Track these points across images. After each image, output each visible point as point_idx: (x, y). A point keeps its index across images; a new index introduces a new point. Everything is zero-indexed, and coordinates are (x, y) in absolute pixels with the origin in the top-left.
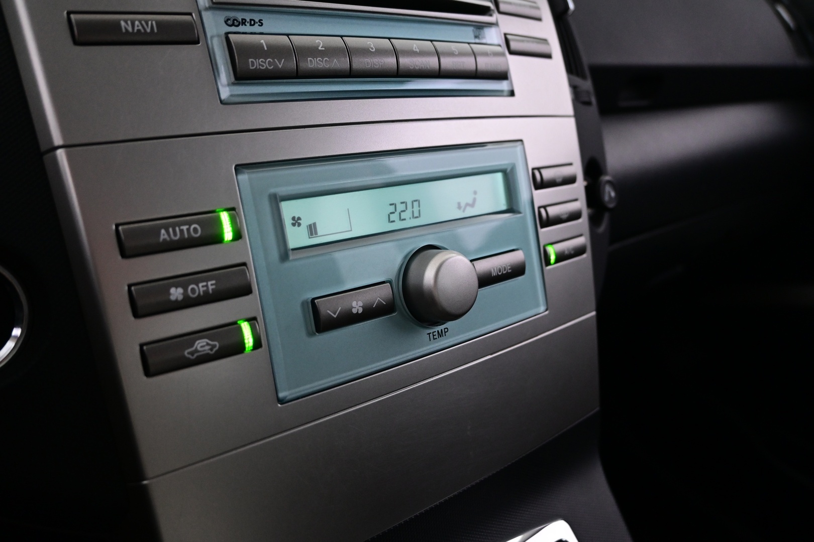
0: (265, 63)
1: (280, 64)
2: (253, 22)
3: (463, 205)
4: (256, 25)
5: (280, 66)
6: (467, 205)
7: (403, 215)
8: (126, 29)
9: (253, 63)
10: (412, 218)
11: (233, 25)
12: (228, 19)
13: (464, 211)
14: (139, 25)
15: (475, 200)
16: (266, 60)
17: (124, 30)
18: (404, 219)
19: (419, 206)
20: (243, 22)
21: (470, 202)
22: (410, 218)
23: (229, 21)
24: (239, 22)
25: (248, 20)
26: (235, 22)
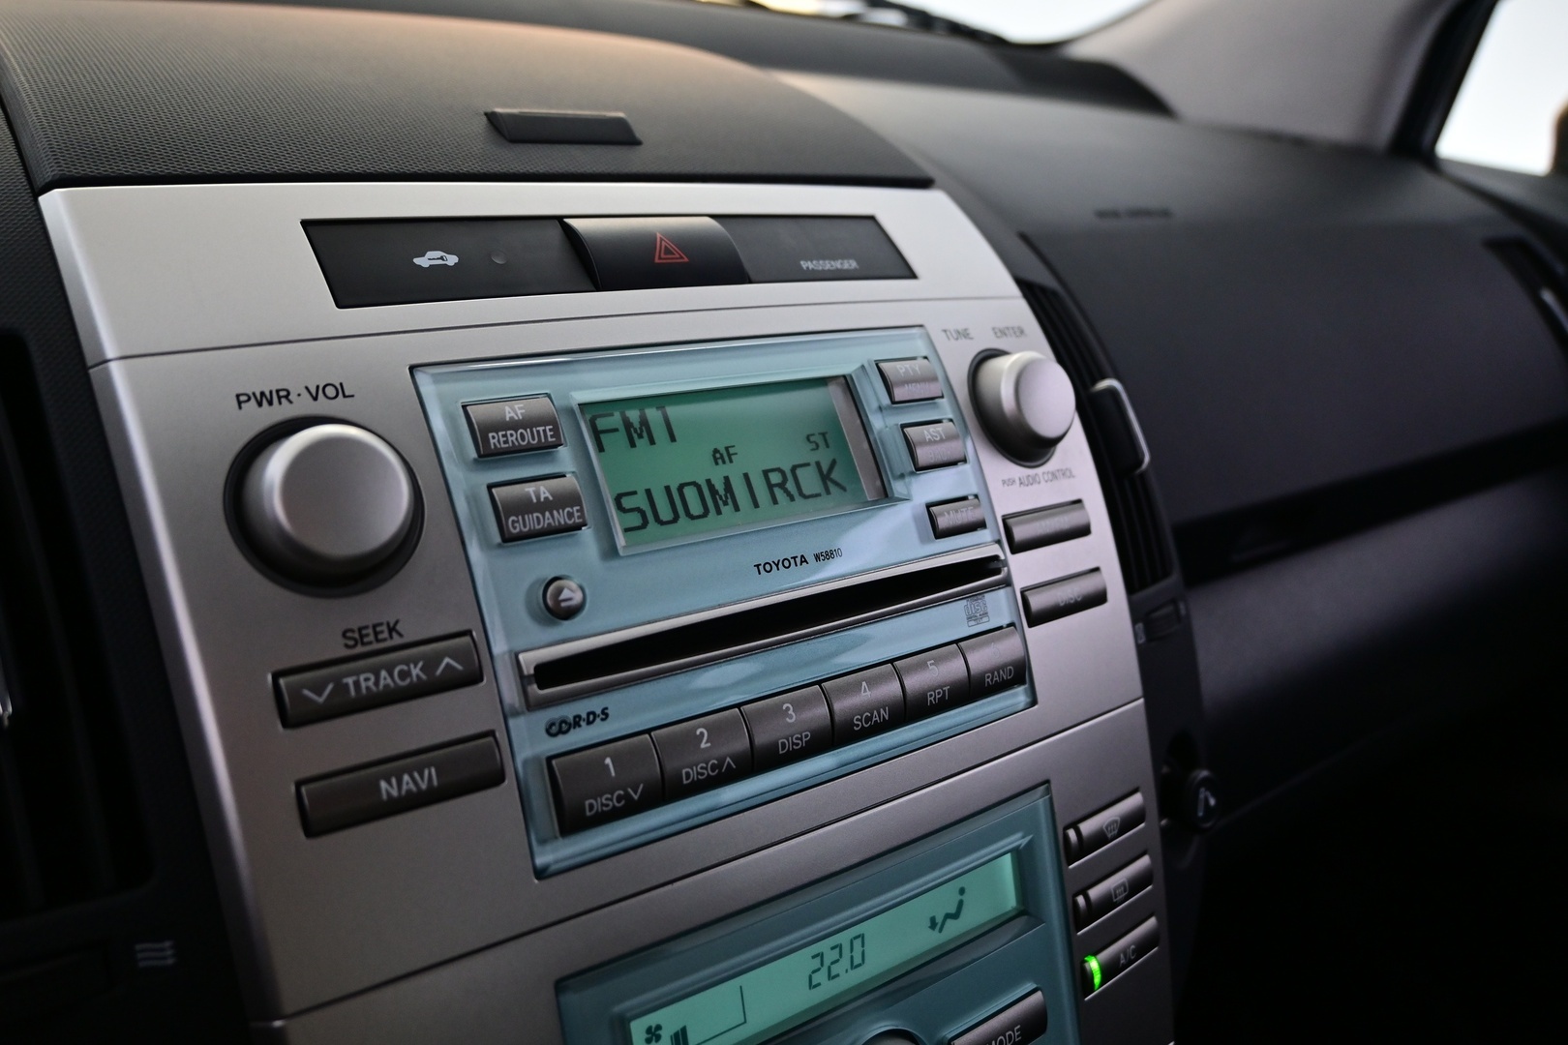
0: (611, 800)
1: (636, 793)
2: (591, 717)
3: (939, 920)
4: (598, 720)
5: (636, 797)
6: (948, 916)
7: (835, 970)
8: (388, 793)
9: (591, 807)
10: (849, 970)
11: (561, 732)
12: (552, 724)
13: (941, 930)
14: (410, 782)
15: (961, 904)
16: (612, 794)
17: (385, 797)
18: (838, 975)
19: (863, 946)
20: (577, 722)
21: (953, 910)
22: (847, 971)
23: (554, 728)
24: (570, 724)
25: (584, 716)
26: (564, 725)
